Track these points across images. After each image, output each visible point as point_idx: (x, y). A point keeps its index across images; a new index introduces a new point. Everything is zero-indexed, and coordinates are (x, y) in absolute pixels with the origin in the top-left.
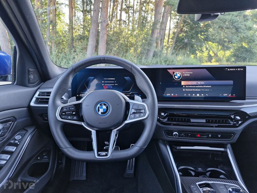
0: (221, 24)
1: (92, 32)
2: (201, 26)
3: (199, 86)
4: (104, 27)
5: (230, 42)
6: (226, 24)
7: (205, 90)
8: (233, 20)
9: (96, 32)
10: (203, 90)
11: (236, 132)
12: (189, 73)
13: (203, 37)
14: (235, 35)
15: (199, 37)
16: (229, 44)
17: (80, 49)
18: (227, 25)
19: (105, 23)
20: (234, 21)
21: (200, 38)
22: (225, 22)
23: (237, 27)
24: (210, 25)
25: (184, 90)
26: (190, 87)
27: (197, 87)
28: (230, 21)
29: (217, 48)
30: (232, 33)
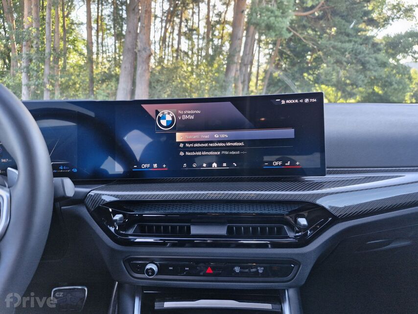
0: (338, 56)
1: (125, 68)
2: (308, 61)
3: (216, 145)
4: (144, 60)
5: (354, 84)
6: (347, 56)
7: (231, 153)
8: (356, 50)
9: (131, 67)
10: (227, 153)
11: (300, 260)
12: (192, 112)
13: (311, 77)
14: (360, 74)
15: (305, 78)
16: (353, 89)
17: (104, 96)
18: (348, 58)
19: (146, 52)
20: (358, 51)
21: (308, 80)
22: (343, 54)
23: (363, 61)
24: (321, 58)
25: (182, 154)
26: (196, 145)
27: (211, 145)
28: (352, 51)
29: (335, 95)
30: (357, 71)
